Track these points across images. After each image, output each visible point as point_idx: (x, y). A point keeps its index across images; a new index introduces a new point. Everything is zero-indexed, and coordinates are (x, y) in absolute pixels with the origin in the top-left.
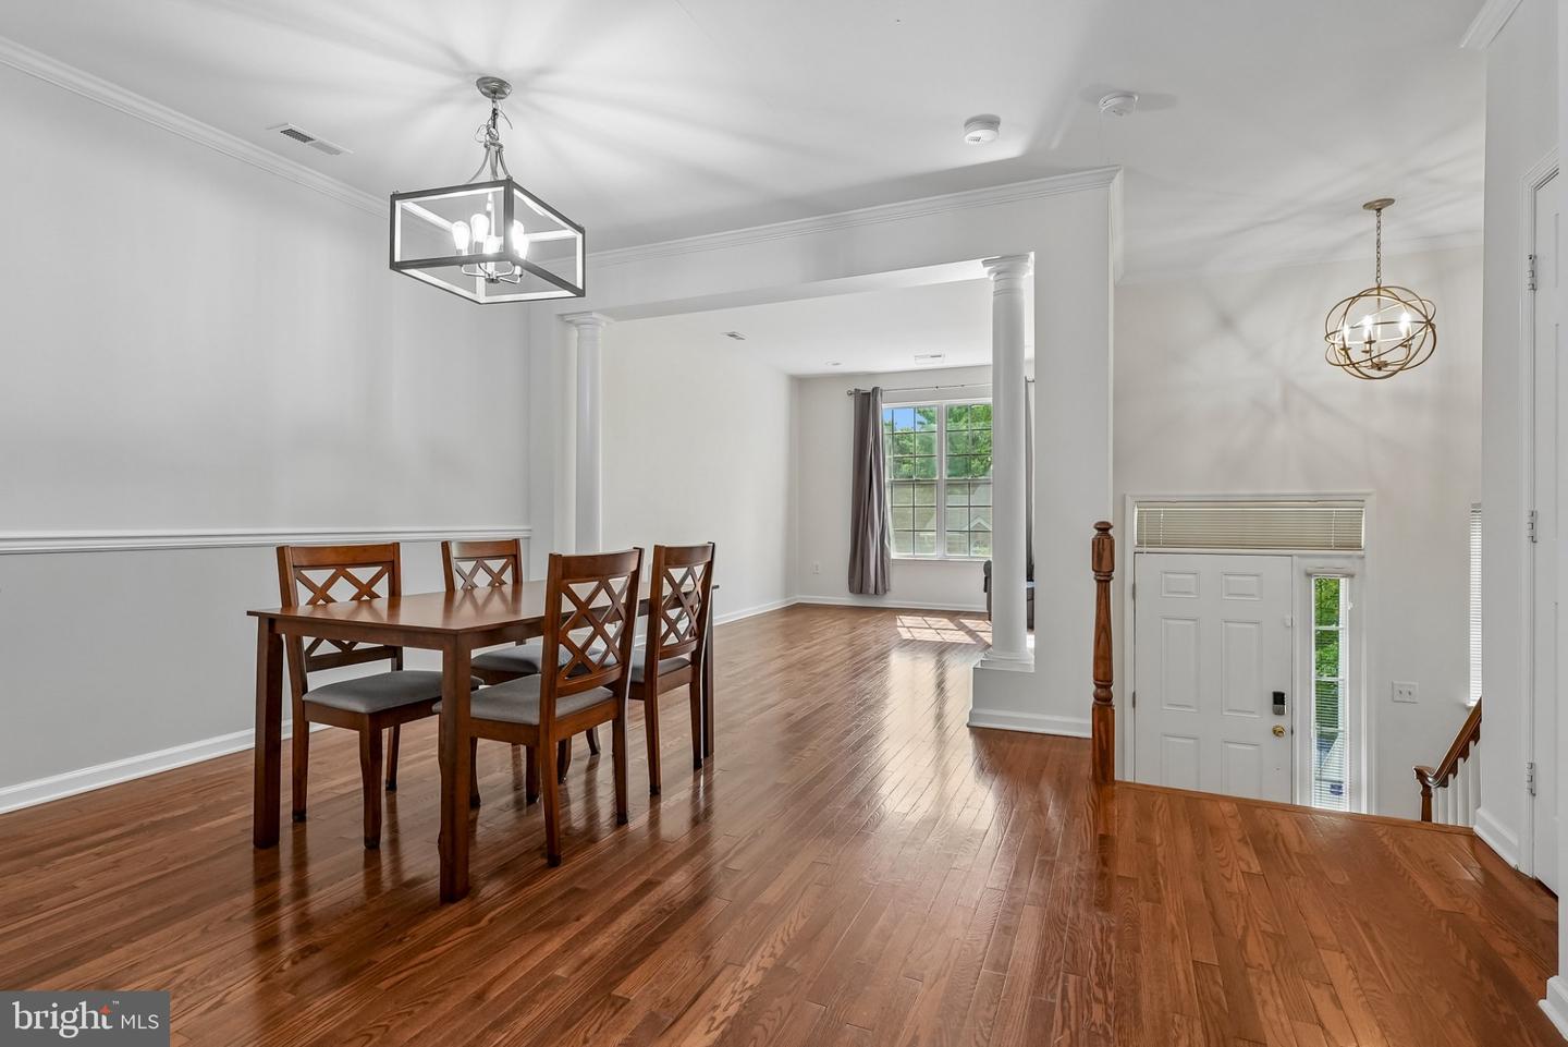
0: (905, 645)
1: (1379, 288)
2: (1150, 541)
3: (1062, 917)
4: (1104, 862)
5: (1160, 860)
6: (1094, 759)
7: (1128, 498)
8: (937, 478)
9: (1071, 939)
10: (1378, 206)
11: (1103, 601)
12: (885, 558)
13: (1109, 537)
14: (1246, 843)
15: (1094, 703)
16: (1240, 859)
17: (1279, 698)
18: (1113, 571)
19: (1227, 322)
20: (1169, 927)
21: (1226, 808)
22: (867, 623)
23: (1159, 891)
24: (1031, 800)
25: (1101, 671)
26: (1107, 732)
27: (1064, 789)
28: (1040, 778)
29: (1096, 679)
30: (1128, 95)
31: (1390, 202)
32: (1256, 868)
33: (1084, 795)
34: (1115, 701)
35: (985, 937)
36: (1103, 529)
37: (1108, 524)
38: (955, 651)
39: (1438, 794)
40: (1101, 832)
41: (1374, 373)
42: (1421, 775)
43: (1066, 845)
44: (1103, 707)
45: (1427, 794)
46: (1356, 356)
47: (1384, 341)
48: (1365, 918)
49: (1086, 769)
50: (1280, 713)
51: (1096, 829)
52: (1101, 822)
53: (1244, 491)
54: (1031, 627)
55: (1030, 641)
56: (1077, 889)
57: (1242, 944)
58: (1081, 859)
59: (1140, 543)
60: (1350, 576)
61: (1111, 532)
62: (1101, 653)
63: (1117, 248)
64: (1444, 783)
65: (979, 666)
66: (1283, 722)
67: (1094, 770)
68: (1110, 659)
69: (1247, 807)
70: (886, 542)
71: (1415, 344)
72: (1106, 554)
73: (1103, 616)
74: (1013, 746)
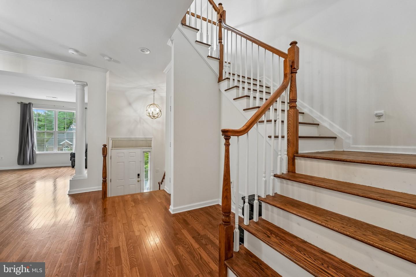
0: (43, 178)
1: (154, 104)
2: (115, 146)
3: (96, 227)
4: (105, 213)
5: (117, 209)
6: (102, 194)
7: (110, 138)
8: (54, 130)
9: (98, 230)
10: (154, 90)
11: (105, 161)
12: (34, 153)
13: (106, 147)
14: (132, 201)
15: (103, 182)
16: (131, 204)
17: (139, 175)
18: (107, 154)
19: (130, 104)
20: (118, 220)
21: (129, 196)
22: (27, 173)
23: (116, 214)
24: (87, 206)
25: (104, 175)
26: (105, 188)
27: (95, 202)
28: (89, 201)
29: (103, 177)
30: (111, 58)
31: (156, 90)
32: (134, 205)
33: (100, 202)
34: (107, 181)
35: (78, 238)
36: (105, 146)
37: (106, 145)
38: (62, 177)
39: (161, 185)
40: (104, 208)
41: (153, 118)
42: (159, 183)
43: (96, 213)
44: (105, 183)
45: (160, 186)
46: (151, 115)
47: (155, 113)
48: (149, 207)
49: (101, 196)
50: (139, 177)
51: (103, 208)
52: (104, 206)
53: (133, 137)
54: (86, 168)
55: (85, 172)
56: (99, 220)
57: (131, 218)
58: (100, 214)
59: (112, 147)
60: (150, 152)
61: (106, 146)
62: (104, 171)
63: (108, 85)
64: (162, 184)
65: (71, 179)
66: (139, 179)
67: (102, 196)
68: (106, 172)
69: (132, 195)
70: (34, 149)
71: (159, 114)
72: (105, 151)
73: (104, 164)
74: (82, 196)
